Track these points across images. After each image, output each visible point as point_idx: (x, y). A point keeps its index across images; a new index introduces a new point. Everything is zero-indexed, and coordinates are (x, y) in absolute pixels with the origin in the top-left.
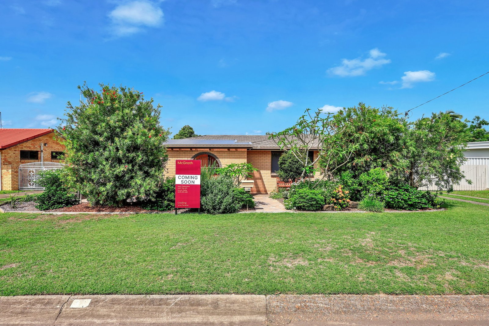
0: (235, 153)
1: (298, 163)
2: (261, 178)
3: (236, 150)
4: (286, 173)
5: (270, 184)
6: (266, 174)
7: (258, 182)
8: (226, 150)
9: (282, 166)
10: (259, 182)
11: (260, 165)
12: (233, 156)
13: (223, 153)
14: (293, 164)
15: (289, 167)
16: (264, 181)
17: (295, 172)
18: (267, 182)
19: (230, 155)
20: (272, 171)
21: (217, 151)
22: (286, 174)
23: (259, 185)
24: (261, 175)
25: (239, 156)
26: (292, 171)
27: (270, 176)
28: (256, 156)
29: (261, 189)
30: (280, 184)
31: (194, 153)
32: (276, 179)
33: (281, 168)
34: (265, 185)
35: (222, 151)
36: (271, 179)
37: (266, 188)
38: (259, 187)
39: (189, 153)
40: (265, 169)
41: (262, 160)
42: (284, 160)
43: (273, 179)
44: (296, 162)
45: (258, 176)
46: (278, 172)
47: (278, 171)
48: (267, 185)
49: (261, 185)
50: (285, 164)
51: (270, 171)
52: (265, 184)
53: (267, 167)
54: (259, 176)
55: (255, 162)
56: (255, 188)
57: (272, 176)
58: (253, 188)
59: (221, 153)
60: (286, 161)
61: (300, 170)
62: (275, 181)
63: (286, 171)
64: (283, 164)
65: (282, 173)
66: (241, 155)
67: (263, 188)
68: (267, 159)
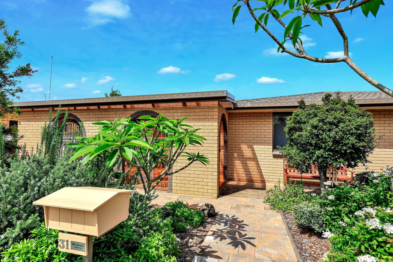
0: (196, 110)
1: (337, 126)
2: (255, 159)
3: (197, 105)
4: (305, 151)
5: (272, 169)
6: (263, 152)
7: (249, 165)
8: (180, 104)
9: (292, 135)
10: (251, 165)
11: (254, 136)
12: (192, 117)
13: (174, 111)
14: (323, 131)
15: (313, 138)
16: (260, 163)
17: (330, 150)
18: (265, 166)
19: (187, 114)
20: (274, 148)
21: (165, 109)
22: (302, 154)
23: (251, 170)
24: (254, 154)
25: (203, 117)
26: (320, 148)
27: (272, 155)
28: (246, 120)
29: (256, 176)
30: (290, 171)
31: (129, 112)
32: (281, 160)
33: (292, 140)
34: (263, 171)
35: (173, 108)
36: (272, 161)
37: (265, 177)
38: (252, 173)
39: (122, 113)
40: (261, 144)
41: (257, 128)
42: (299, 122)
43: (275, 160)
44: (331, 123)
45: (250, 154)
46: (285, 149)
47: (284, 147)
48: (265, 171)
49: (256, 171)
50: (301, 130)
51: (271, 147)
52: (262, 168)
53: (266, 139)
54: (252, 155)
55: (245, 131)
56: (244, 175)
57: (275, 156)
58: (241, 175)
59: (171, 111)
60: (304, 123)
61: (345, 145)
62: (279, 164)
63: (303, 147)
64: (296, 131)
65: (294, 151)
66: (207, 113)
67: (258, 176)
68: (266, 126)
